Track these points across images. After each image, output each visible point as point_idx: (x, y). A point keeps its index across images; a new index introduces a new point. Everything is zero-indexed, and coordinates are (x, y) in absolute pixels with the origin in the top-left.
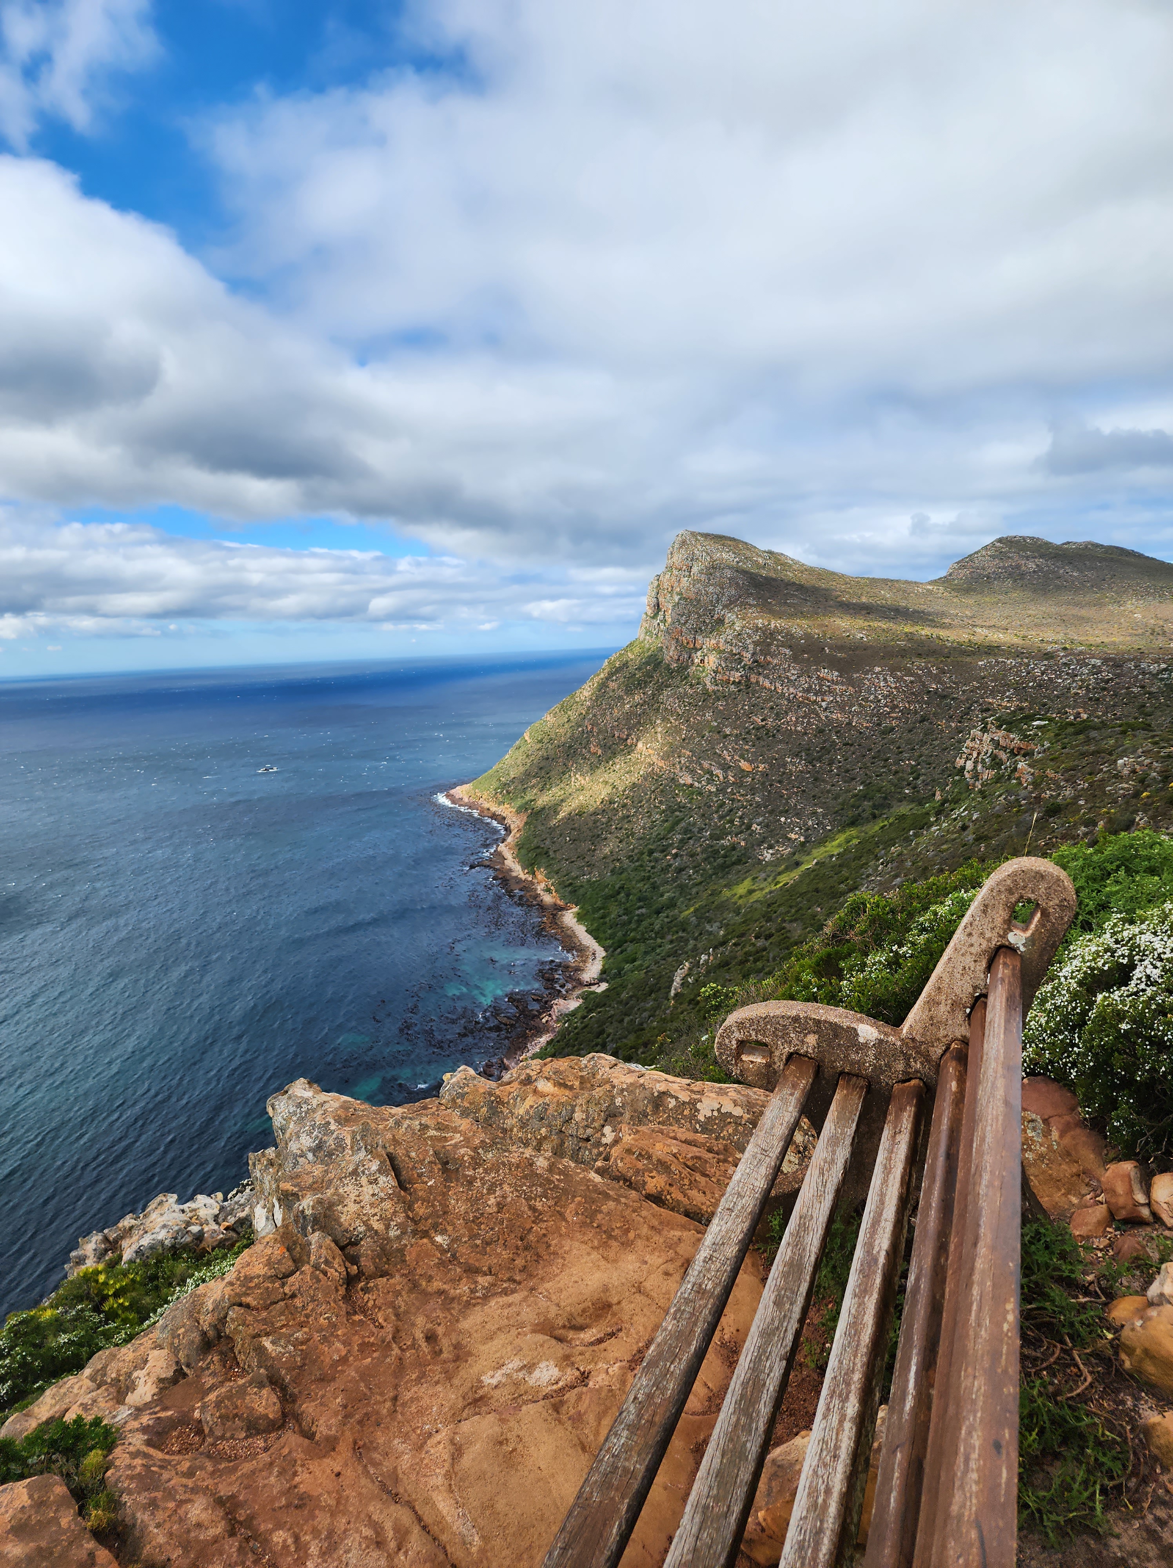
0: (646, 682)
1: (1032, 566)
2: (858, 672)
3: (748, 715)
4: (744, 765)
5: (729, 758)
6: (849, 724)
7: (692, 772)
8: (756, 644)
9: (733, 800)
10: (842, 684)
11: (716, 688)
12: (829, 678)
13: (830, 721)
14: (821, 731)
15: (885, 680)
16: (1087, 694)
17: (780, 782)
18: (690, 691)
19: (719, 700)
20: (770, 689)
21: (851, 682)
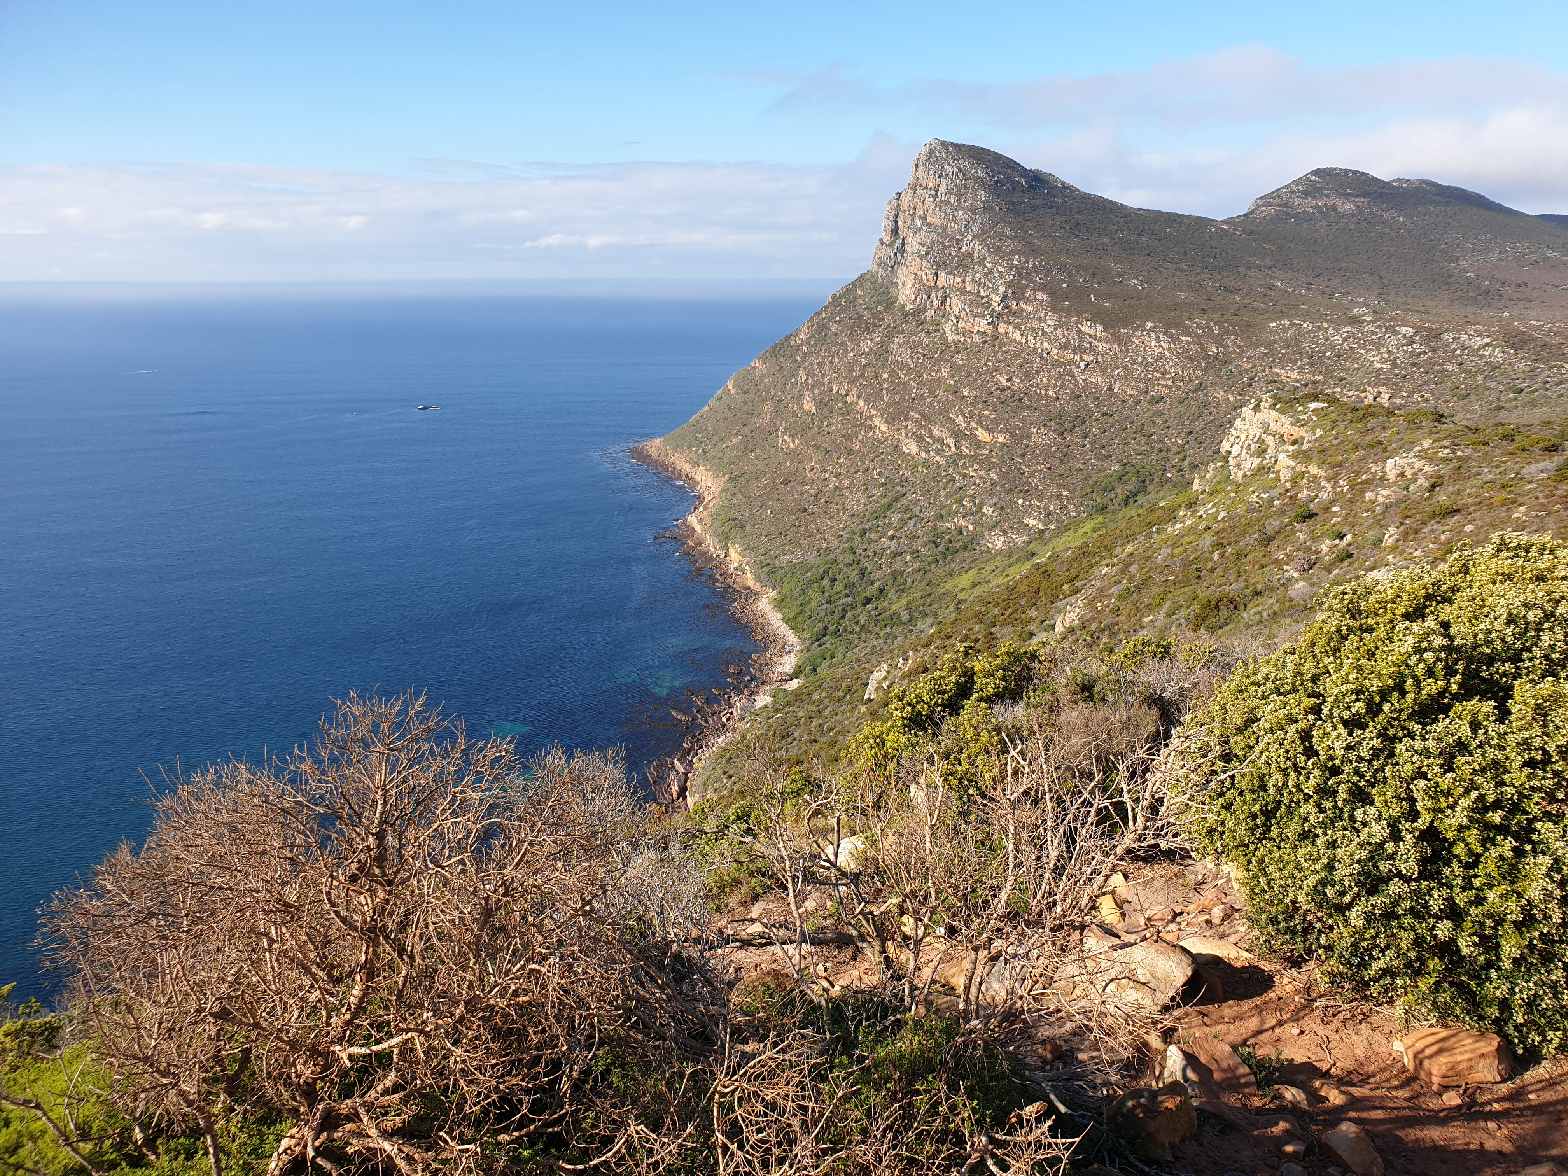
0: (875, 326)
1: (1350, 207)
2: (1126, 326)
3: (992, 373)
4: (982, 435)
5: (964, 425)
6: (1111, 389)
7: (919, 439)
8: (1009, 286)
9: (964, 476)
10: (1107, 341)
11: (957, 338)
12: (1092, 333)
13: (1087, 386)
14: (1076, 397)
15: (1158, 339)
16: (1392, 369)
17: (1023, 455)
18: (926, 340)
19: (959, 352)
20: (1020, 343)
21: (1117, 339)
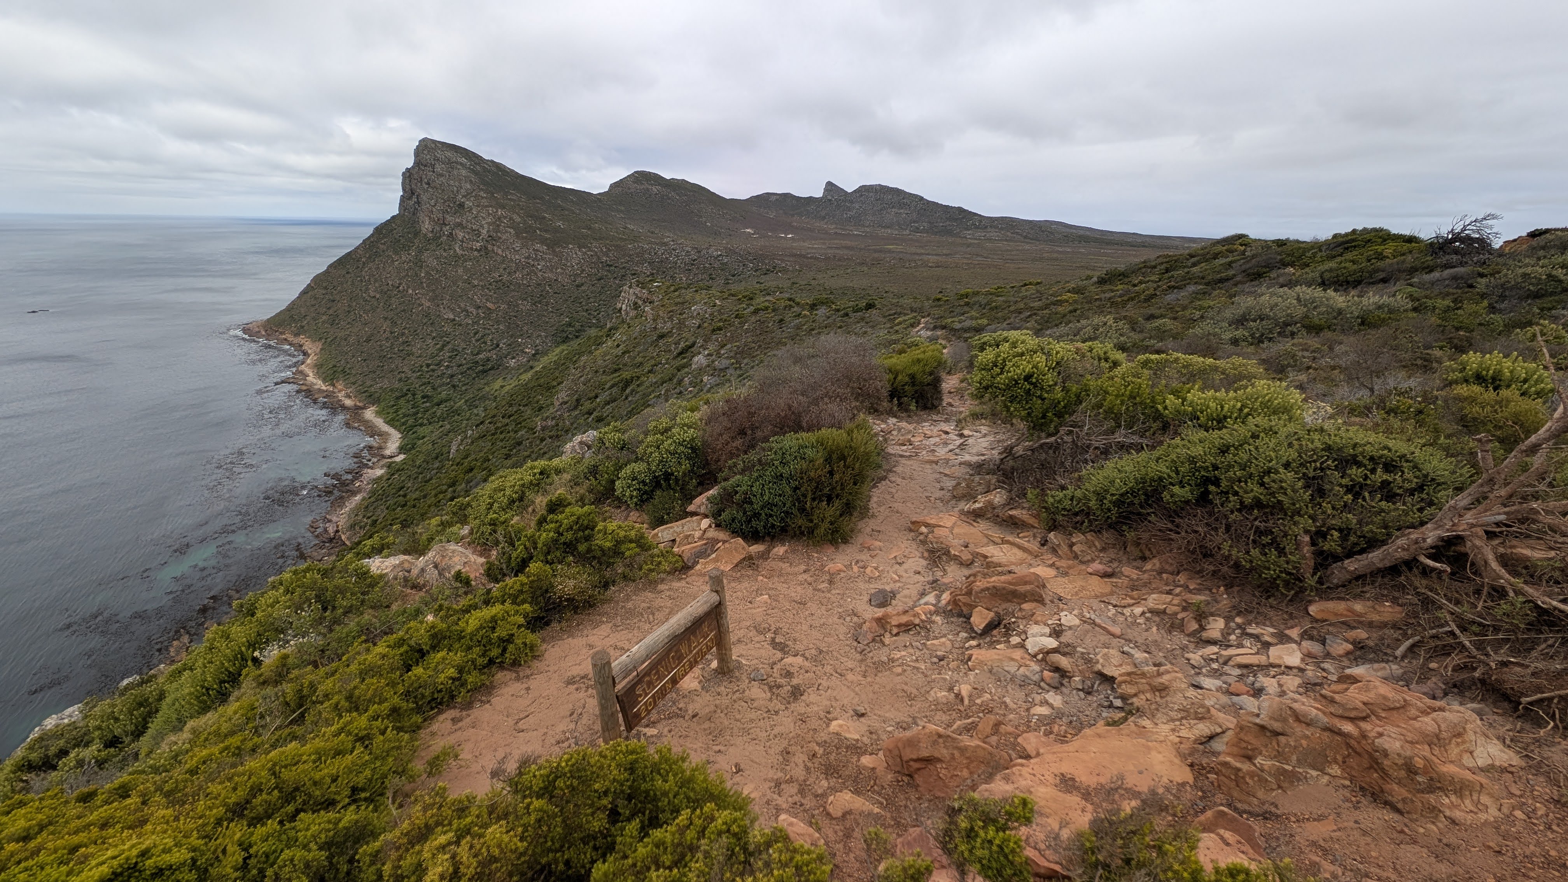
3: (489, 272)
4: (490, 305)
5: (478, 301)
6: (556, 280)
9: (484, 328)
10: (550, 254)
11: (463, 253)
12: (541, 250)
13: (544, 278)
14: (539, 285)
17: (515, 316)
19: (466, 261)
20: (502, 256)
21: (555, 254)
